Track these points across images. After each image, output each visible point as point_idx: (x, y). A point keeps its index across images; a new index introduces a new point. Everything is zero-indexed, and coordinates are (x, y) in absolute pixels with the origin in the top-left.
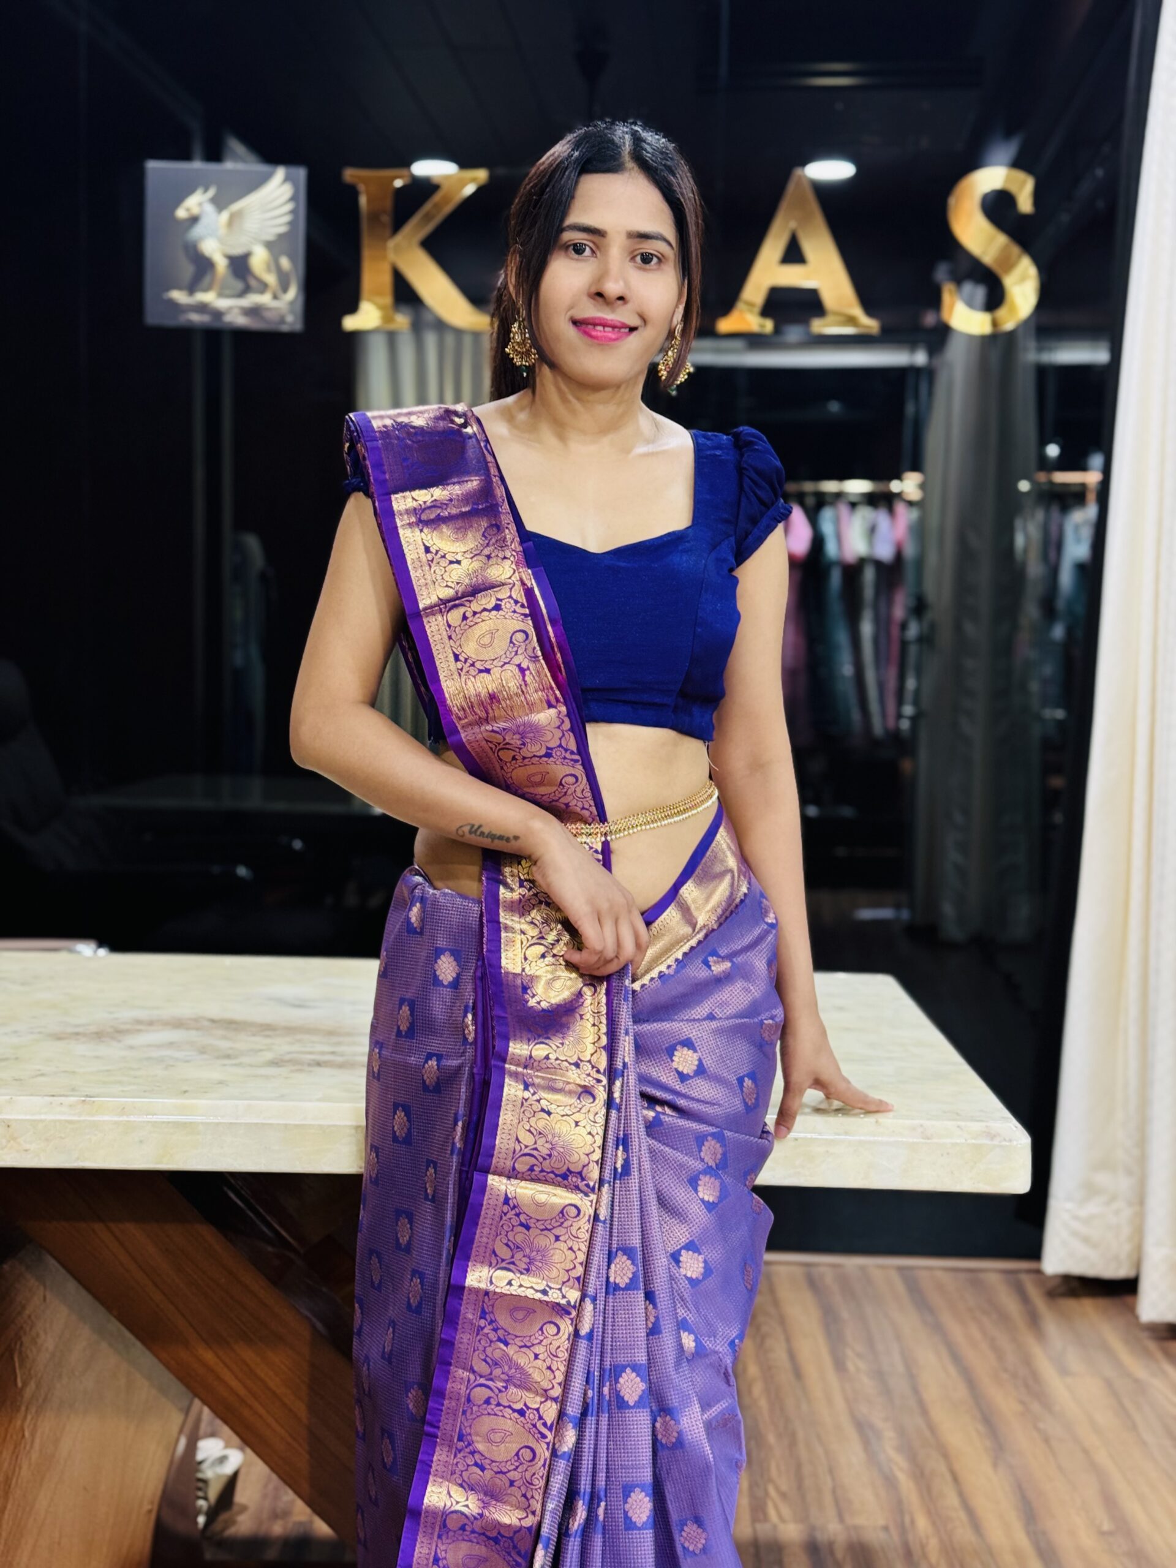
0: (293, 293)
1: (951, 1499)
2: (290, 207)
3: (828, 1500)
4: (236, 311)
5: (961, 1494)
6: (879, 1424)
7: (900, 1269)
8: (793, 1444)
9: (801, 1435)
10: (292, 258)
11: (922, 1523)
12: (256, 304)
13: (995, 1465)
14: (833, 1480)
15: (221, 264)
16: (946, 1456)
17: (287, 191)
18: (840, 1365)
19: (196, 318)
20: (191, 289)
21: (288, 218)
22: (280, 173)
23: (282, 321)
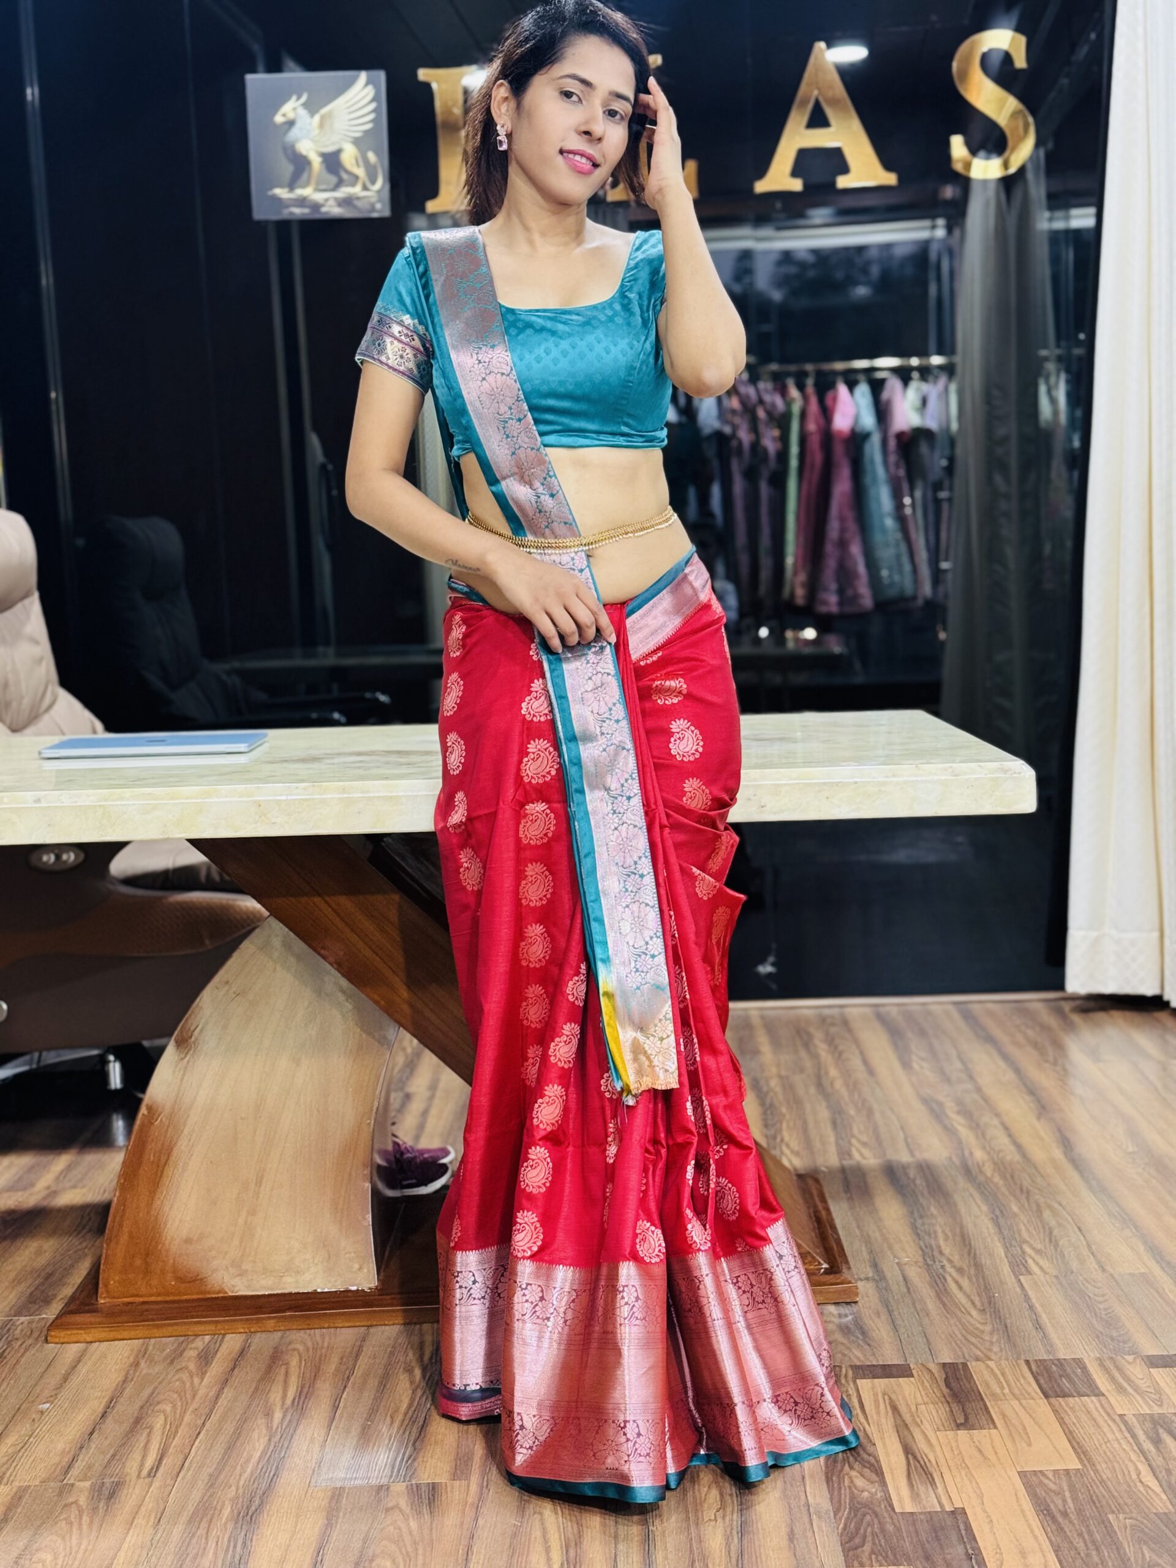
0: (381, 183)
1: (1002, 1141)
2: (373, 106)
3: (901, 1144)
4: (331, 202)
5: (1010, 1136)
6: (941, 1098)
7: (955, 1003)
8: (870, 1113)
9: (875, 1107)
10: (377, 153)
11: (979, 1155)
12: (349, 193)
13: (1039, 1118)
14: (904, 1132)
15: (316, 161)
16: (997, 1115)
17: (370, 91)
18: (906, 1065)
19: (298, 212)
20: (291, 187)
21: (372, 116)
22: (363, 76)
23: (373, 210)
